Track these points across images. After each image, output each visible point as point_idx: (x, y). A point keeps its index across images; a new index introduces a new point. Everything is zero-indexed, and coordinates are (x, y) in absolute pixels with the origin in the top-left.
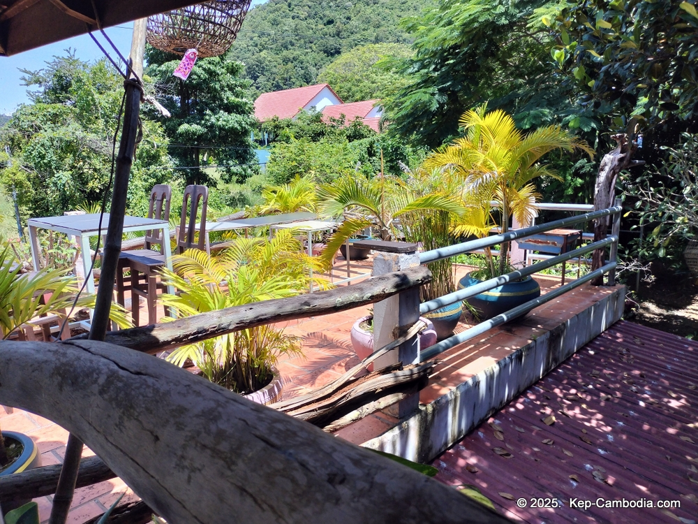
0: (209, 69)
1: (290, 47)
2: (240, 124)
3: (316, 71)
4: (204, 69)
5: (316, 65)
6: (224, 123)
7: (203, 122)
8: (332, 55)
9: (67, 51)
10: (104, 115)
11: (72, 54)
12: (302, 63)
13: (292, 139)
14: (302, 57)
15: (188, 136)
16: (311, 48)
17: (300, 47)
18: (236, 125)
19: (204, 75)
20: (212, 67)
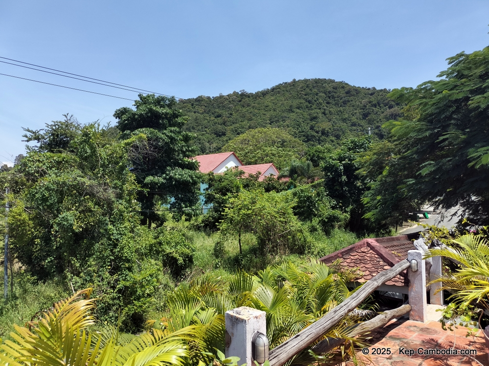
0: (171, 136)
1: (192, 130)
2: (192, 178)
3: (209, 146)
4: (167, 136)
5: (209, 142)
6: (180, 177)
7: (164, 175)
8: (220, 136)
9: (65, 116)
10: (103, 166)
11: (69, 118)
12: (200, 140)
13: (242, 189)
14: (200, 136)
15: (153, 185)
16: (206, 131)
17: (199, 130)
18: (189, 179)
19: (167, 140)
20: (173, 135)
